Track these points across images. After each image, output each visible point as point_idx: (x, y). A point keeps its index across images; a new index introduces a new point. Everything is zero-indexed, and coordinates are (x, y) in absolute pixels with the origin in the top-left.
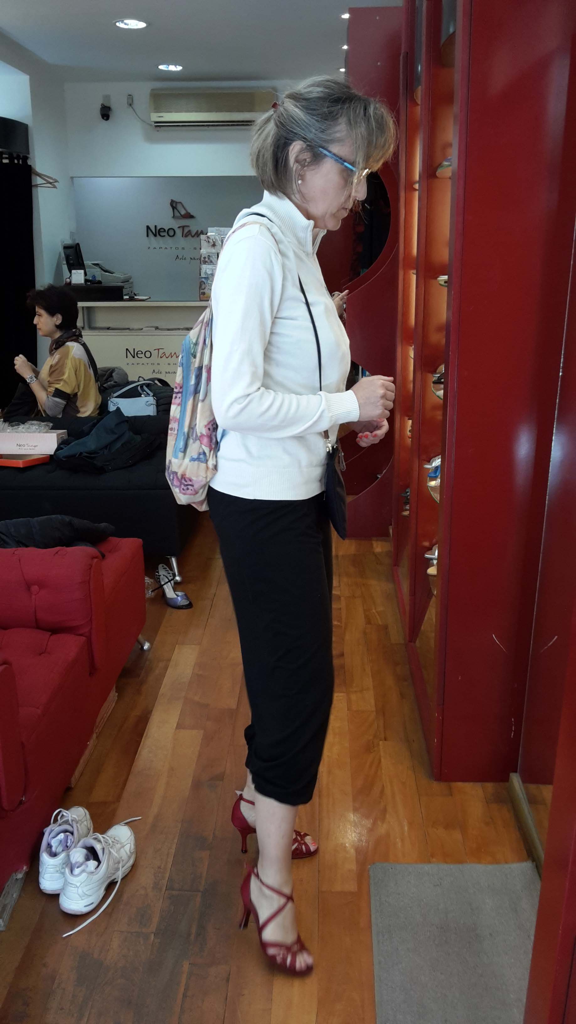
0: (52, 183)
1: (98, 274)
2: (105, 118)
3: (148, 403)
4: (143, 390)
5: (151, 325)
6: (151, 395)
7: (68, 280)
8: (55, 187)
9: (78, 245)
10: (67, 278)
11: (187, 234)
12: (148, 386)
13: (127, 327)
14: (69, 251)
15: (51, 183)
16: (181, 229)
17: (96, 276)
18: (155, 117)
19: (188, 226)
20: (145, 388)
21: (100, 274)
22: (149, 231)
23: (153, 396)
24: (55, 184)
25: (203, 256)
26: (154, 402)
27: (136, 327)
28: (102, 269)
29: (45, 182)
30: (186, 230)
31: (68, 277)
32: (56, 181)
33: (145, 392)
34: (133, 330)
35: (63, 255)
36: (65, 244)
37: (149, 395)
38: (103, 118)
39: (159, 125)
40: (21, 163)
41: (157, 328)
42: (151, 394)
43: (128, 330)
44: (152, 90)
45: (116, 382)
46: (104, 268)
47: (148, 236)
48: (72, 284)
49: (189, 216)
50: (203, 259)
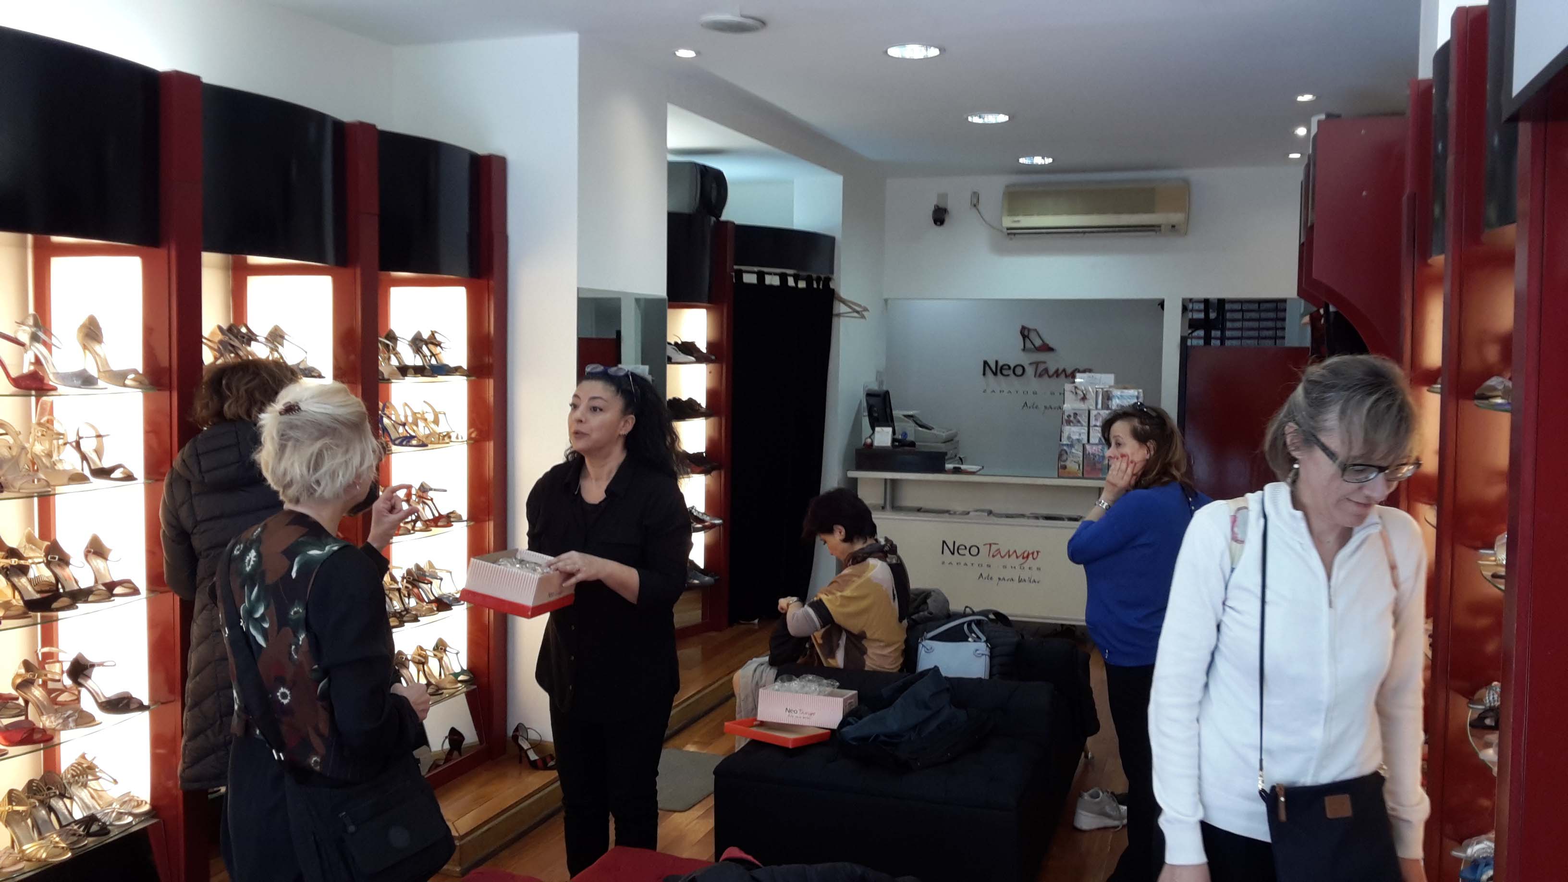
0: (860, 312)
1: (911, 431)
2: (939, 223)
3: (978, 652)
4: (971, 631)
5: (983, 508)
6: (983, 640)
7: (869, 441)
8: (863, 317)
9: (887, 393)
10: (867, 438)
11: (1043, 373)
12: (979, 623)
13: (946, 508)
14: (873, 401)
15: (858, 312)
16: (1034, 366)
17: (908, 433)
18: (1008, 222)
19: (1045, 363)
20: (974, 627)
21: (913, 431)
22: (987, 368)
23: (986, 642)
24: (865, 313)
25: (1066, 414)
26: (987, 652)
27: (959, 508)
28: (917, 423)
29: (850, 310)
30: (1041, 368)
31: (868, 435)
32: (866, 310)
33: (973, 635)
34: (955, 513)
35: (865, 404)
36: (869, 390)
37: (979, 640)
38: (935, 222)
39: (1013, 233)
40: (821, 287)
41: (990, 513)
42: (984, 638)
43: (947, 515)
44: (1007, 187)
45: (931, 613)
46: (920, 421)
47: (984, 374)
48: (874, 447)
49: (1046, 348)
50: (1066, 418)
